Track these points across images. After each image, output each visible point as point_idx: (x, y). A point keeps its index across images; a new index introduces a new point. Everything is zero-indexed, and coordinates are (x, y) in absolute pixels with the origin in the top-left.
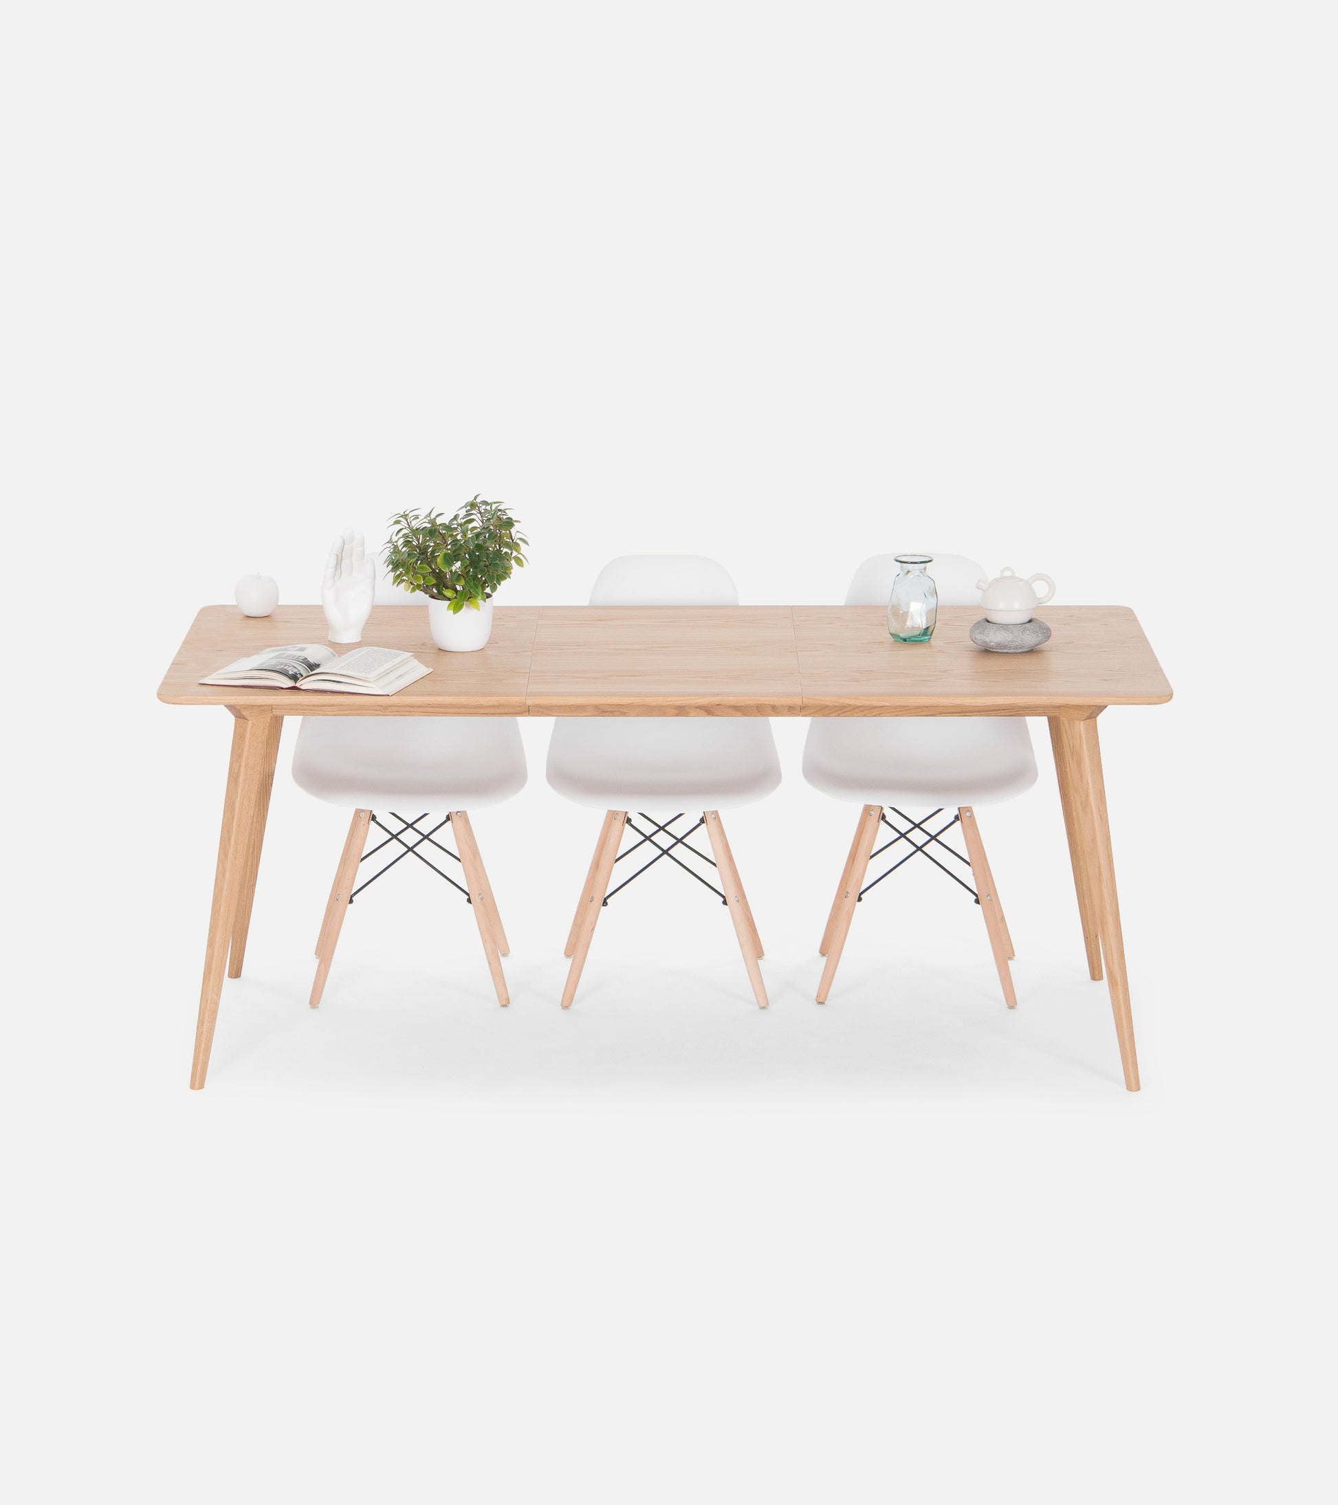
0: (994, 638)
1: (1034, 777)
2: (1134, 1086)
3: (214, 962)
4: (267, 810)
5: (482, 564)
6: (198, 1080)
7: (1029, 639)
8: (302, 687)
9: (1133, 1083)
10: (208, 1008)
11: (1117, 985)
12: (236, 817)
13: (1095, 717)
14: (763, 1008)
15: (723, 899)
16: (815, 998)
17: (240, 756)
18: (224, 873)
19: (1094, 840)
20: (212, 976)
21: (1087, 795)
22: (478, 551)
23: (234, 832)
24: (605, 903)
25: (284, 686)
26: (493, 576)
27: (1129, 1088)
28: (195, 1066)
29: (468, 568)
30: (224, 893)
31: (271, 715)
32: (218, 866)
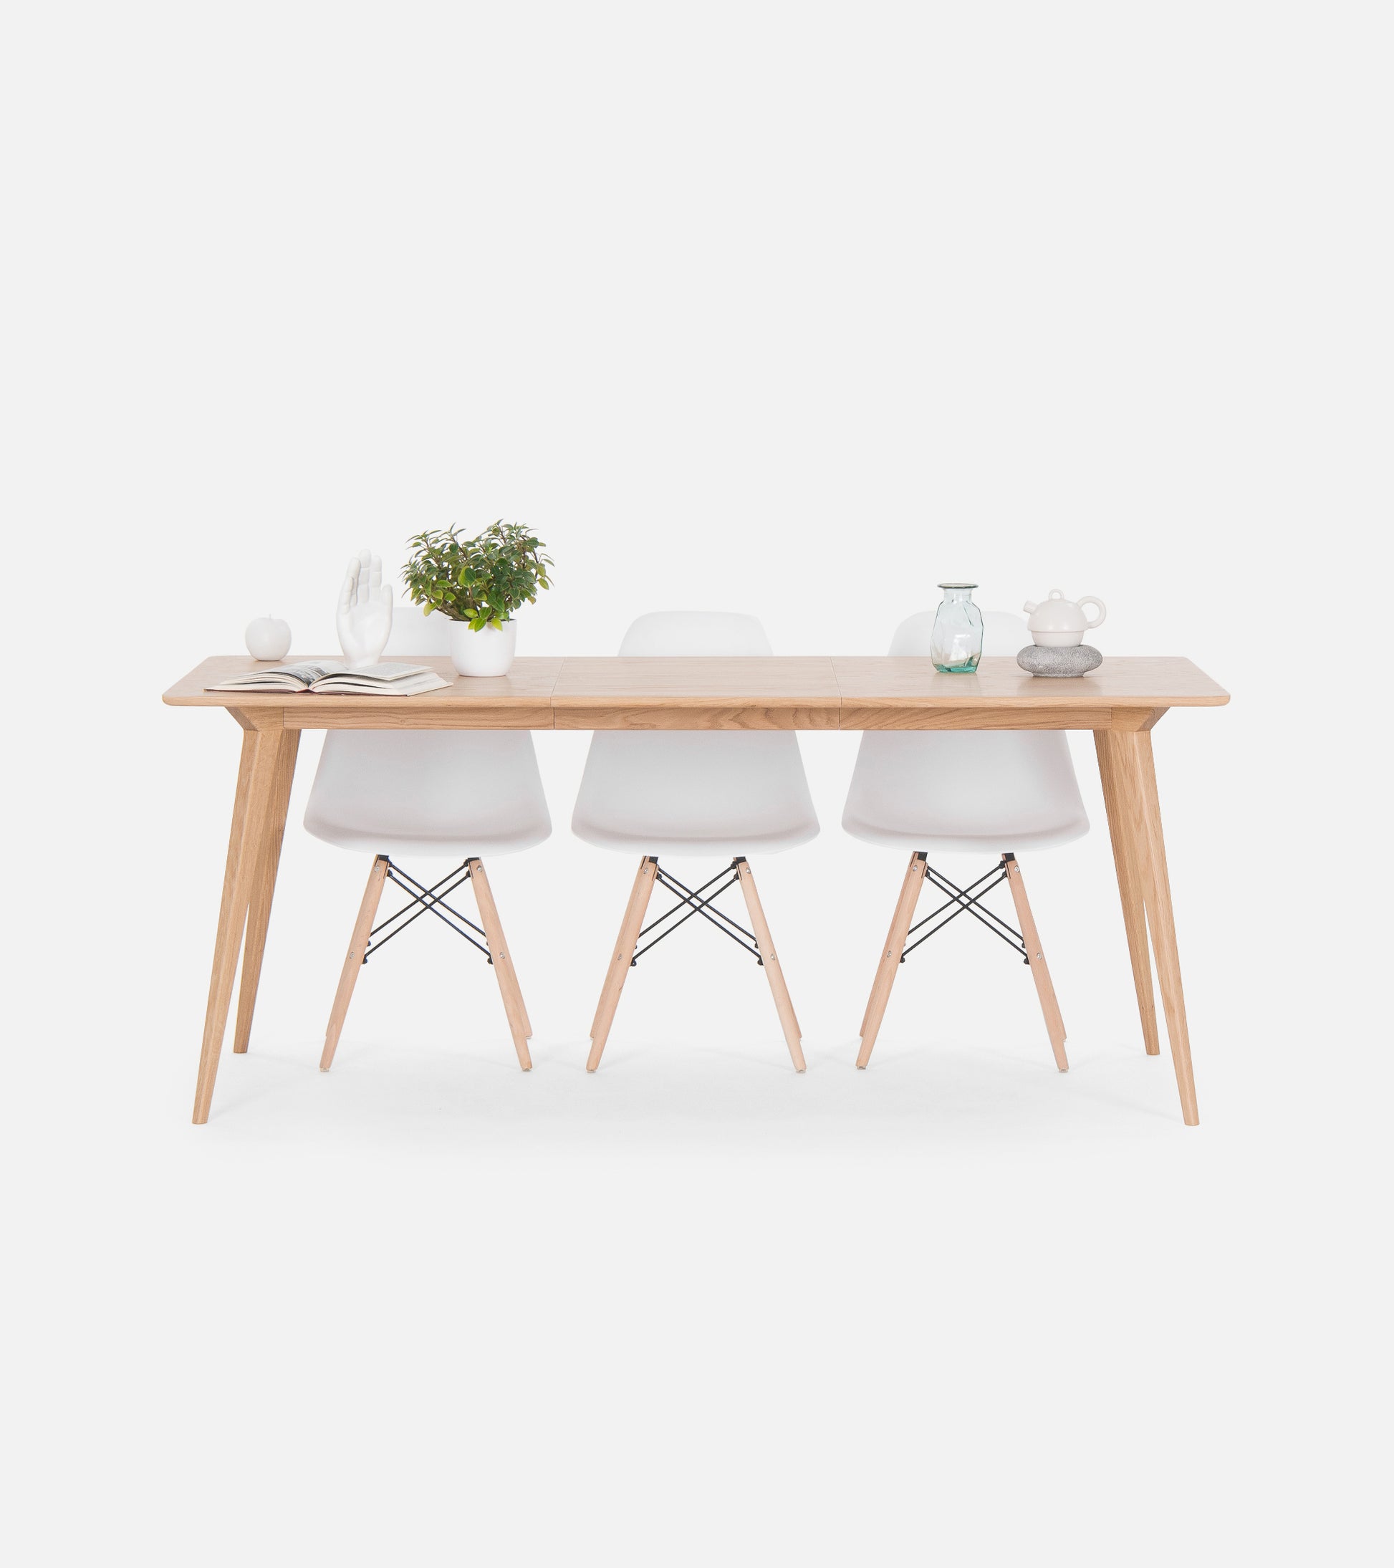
0: (1043, 661)
1: (1086, 828)
2: (1193, 1121)
3: (220, 988)
4: (277, 868)
5: (505, 579)
6: (201, 1114)
7: (1079, 662)
8: (315, 690)
9: (1191, 1117)
10: (213, 1036)
11: (1174, 1011)
12: (244, 834)
13: (1149, 730)
14: (800, 1071)
15: (758, 959)
16: (855, 1063)
17: (249, 770)
18: (231, 893)
19: (1148, 858)
20: (217, 1002)
21: (1141, 812)
22: (501, 565)
23: (242, 848)
24: (633, 963)
25: (296, 690)
26: (517, 591)
27: (1187, 1122)
28: (198, 1099)
29: (491, 584)
30: (231, 915)
31: (282, 728)
32: (225, 886)
